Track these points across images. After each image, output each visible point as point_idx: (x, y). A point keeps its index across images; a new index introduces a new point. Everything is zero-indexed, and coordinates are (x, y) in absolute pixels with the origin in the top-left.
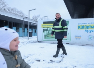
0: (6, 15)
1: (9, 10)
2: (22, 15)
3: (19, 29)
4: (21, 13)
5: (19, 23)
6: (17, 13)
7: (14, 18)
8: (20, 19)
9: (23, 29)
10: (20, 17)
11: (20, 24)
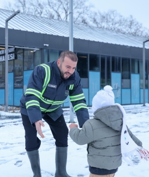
0: (92, 39)
1: (95, 21)
2: (133, 31)
3: (129, 78)
4: (131, 23)
5: (130, 57)
6: (117, 25)
7: (114, 43)
8: (133, 45)
9: (144, 77)
10: (133, 38)
11: (133, 60)
